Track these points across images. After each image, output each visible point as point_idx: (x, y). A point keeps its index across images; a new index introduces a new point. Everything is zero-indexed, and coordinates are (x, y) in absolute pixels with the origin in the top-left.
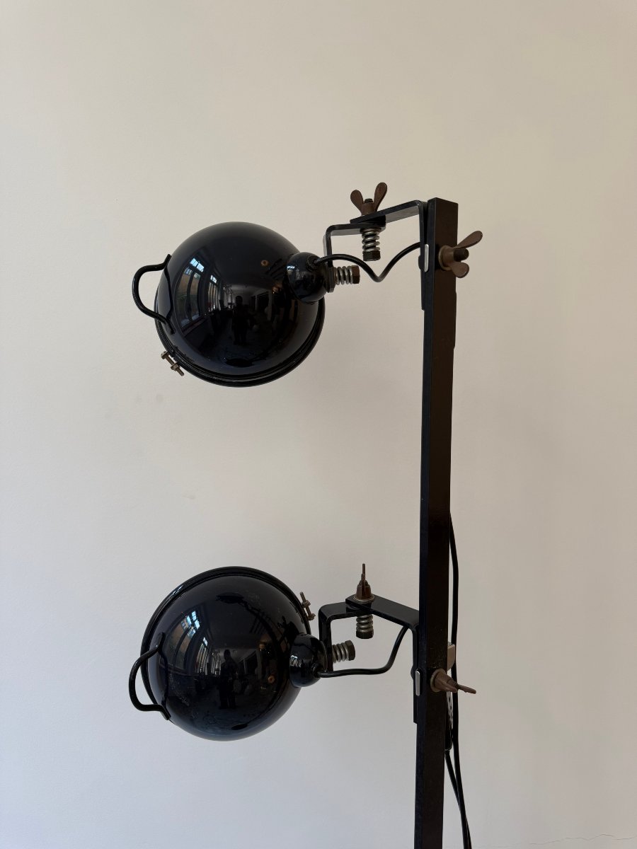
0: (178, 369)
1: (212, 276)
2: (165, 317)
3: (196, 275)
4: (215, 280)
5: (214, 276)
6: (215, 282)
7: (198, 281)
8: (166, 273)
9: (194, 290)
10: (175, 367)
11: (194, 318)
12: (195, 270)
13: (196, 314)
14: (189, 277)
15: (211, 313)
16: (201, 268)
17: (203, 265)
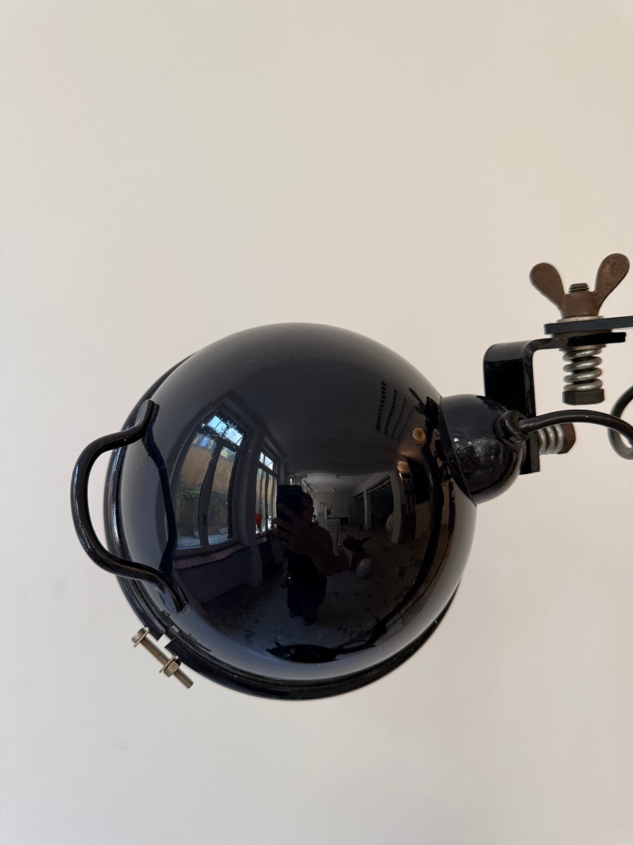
0: (179, 674)
1: (262, 455)
2: (156, 567)
3: (225, 452)
4: (269, 464)
5: (266, 454)
6: (271, 467)
7: (232, 465)
8: (152, 450)
9: (222, 483)
10: (171, 669)
11: (213, 540)
12: (222, 442)
13: (218, 533)
14: (210, 457)
15: (260, 536)
16: (235, 437)
17: (240, 431)
